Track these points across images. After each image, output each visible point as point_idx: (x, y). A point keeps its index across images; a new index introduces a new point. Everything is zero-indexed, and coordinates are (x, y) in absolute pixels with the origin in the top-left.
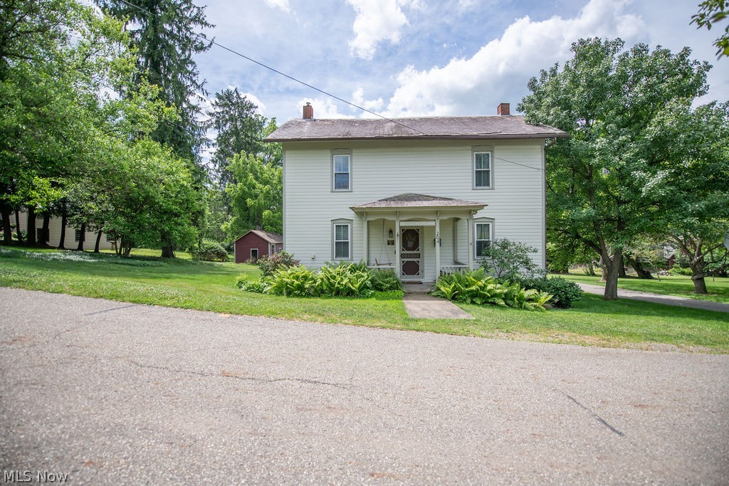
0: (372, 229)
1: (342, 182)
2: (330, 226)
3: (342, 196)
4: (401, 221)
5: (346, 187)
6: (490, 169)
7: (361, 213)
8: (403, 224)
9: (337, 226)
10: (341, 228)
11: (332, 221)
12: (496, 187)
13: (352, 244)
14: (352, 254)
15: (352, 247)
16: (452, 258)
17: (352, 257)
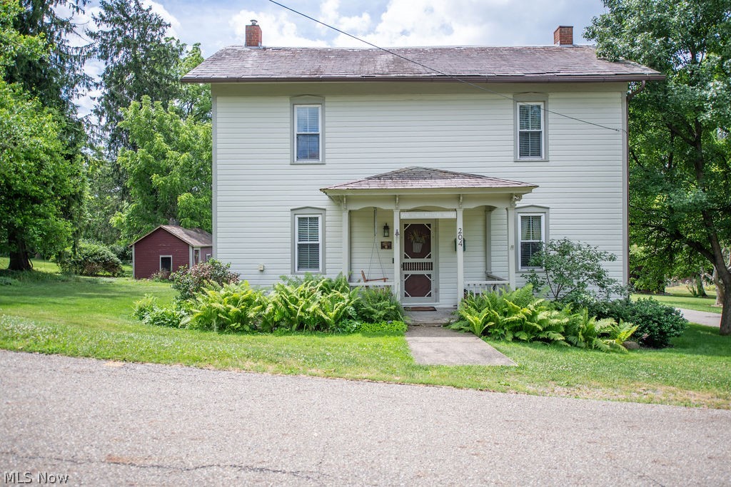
0: (356, 224)
1: (308, 147)
2: (289, 219)
3: (308, 170)
4: (402, 211)
5: (315, 155)
6: (542, 129)
7: (339, 198)
8: (405, 216)
9: (300, 219)
10: (307, 222)
11: (292, 210)
12: (551, 158)
13: (324, 248)
14: (324, 263)
15: (324, 253)
16: (482, 269)
17: (324, 268)
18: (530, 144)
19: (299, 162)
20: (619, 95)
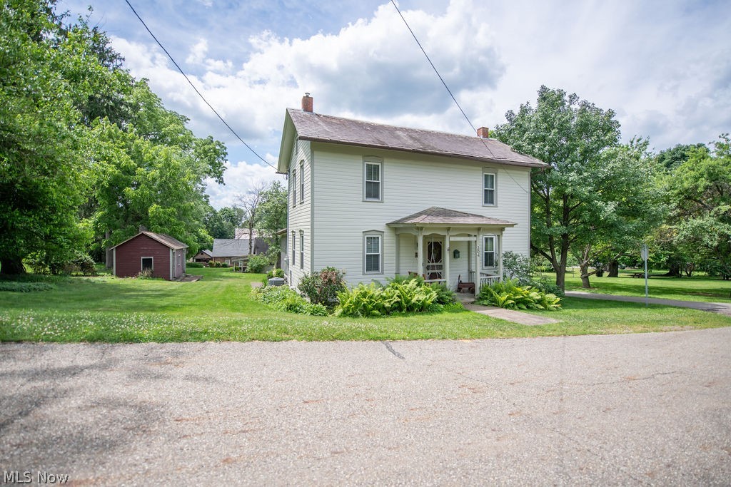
0: (402, 242)
1: (373, 191)
2: (362, 238)
3: (372, 205)
4: (451, 236)
5: (376, 196)
6: (494, 189)
7: (398, 229)
8: (452, 239)
9: (367, 238)
10: (372, 240)
11: (364, 232)
12: (499, 205)
13: (383, 257)
14: (383, 268)
15: (383, 260)
16: (467, 268)
17: (383, 270)
18: (489, 197)
19: (368, 200)
20: (527, 173)
